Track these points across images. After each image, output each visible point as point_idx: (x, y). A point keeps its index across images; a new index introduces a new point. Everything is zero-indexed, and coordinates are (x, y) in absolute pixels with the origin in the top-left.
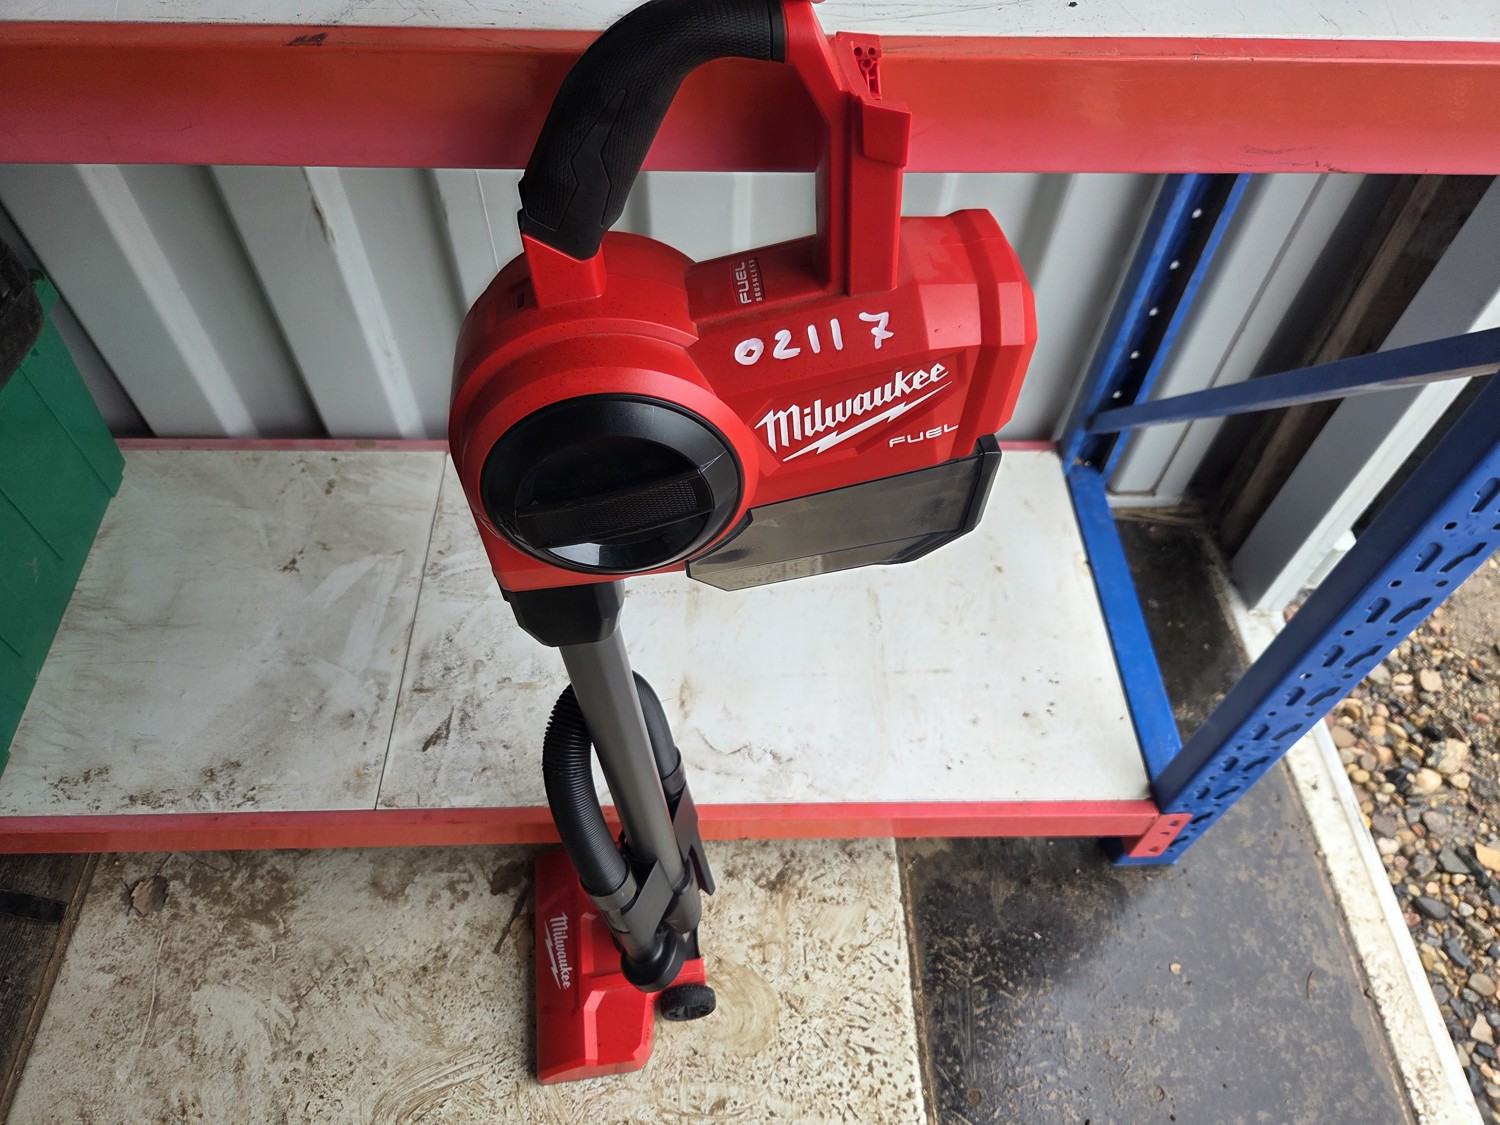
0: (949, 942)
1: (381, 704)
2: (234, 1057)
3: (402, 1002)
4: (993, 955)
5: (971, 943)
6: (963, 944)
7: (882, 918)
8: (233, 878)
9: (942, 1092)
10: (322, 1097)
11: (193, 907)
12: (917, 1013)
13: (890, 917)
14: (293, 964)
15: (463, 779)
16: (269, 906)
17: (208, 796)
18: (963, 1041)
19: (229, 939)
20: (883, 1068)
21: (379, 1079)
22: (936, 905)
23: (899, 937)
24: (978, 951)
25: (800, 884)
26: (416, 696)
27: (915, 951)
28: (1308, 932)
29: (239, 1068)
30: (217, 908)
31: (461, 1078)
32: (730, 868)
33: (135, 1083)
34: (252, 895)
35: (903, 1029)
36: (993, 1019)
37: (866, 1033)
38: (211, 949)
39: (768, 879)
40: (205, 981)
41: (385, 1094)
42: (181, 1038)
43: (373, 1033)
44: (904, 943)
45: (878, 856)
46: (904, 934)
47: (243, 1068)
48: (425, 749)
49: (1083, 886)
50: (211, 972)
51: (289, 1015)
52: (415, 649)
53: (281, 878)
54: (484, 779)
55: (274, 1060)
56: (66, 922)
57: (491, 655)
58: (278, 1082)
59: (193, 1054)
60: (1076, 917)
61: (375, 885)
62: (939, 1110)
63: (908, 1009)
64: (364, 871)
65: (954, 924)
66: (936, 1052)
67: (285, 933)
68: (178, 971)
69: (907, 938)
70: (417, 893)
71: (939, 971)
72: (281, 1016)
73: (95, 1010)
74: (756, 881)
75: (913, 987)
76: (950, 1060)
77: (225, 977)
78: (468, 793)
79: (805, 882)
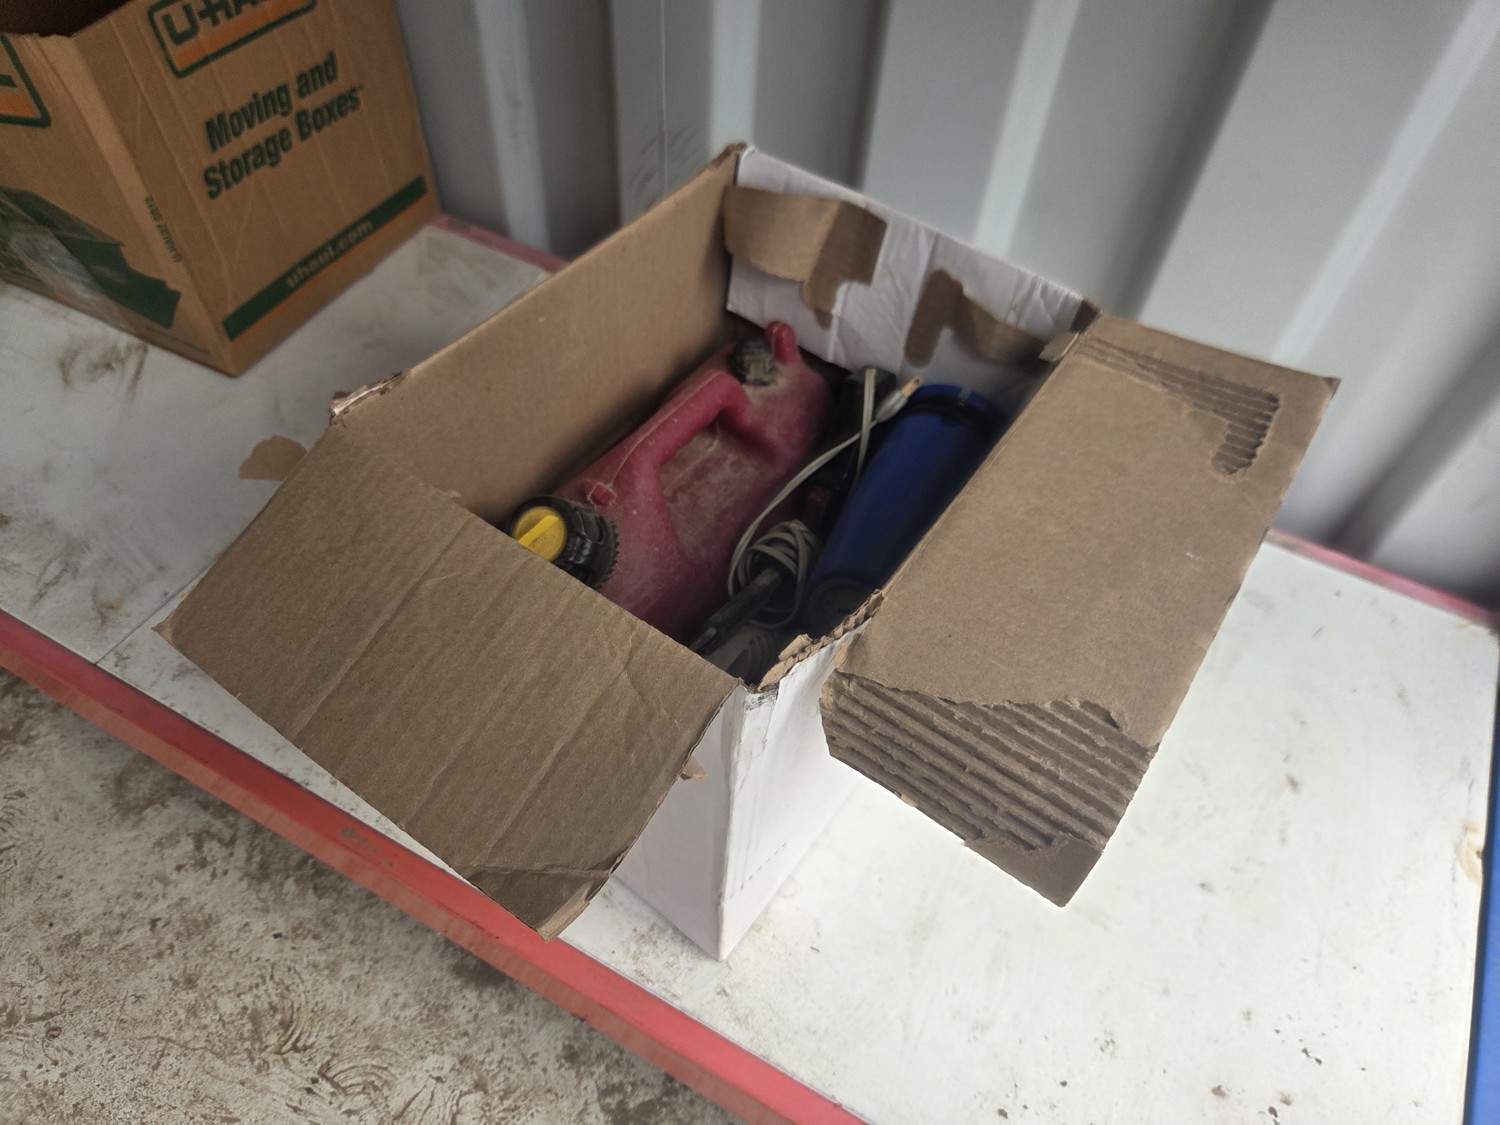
32: (577, 1045)
61: (119, 781)
70: (157, 822)
74: (605, 1092)
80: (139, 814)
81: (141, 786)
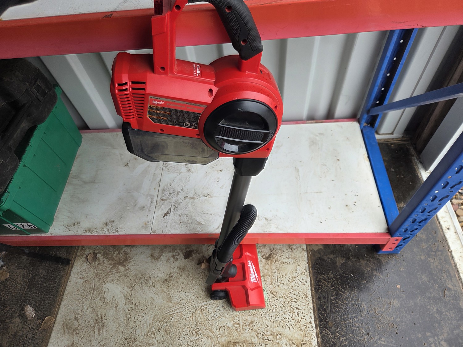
0: (323, 277)
1: (152, 204)
2: (115, 303)
3: (160, 289)
4: (337, 281)
5: (330, 277)
6: (327, 277)
7: (302, 269)
8: (114, 253)
9: (321, 322)
10: (139, 315)
11: (104, 261)
12: (313, 298)
13: (304, 268)
14: (131, 278)
15: (175, 225)
16: (124, 261)
17: (106, 230)
18: (328, 307)
19: (113, 270)
20: (302, 314)
21: (154, 311)
22: (319, 265)
23: (307, 274)
24: (333, 279)
26: (161, 201)
27: (312, 279)
28: (445, 276)
29: (116, 306)
30: (110, 262)
31: (177, 312)
33: (89, 309)
34: (119, 258)
35: (308, 302)
36: (337, 300)
37: (297, 303)
38: (109, 273)
40: (107, 282)
41: (156, 315)
42: (101, 298)
43: (152, 298)
44: (309, 276)
45: (300, 250)
46: (308, 274)
47: (117, 306)
48: (164, 217)
49: (367, 260)
50: (109, 279)
51: (129, 292)
52: (161, 188)
53: (127, 254)
54: (180, 225)
55: (126, 304)
56: (70, 265)
57: (182, 190)
58: (127, 311)
59: (104, 302)
60: (365, 270)
61: (152, 256)
62: (320, 328)
63: (310, 296)
64: (149, 251)
65: (325, 271)
66: (319, 310)
67: (128, 269)
68: (100, 279)
69: (310, 275)
70: (164, 258)
71: (320, 285)
72: (127, 292)
73: (78, 289)
74: (262, 257)
75: (311, 290)
76: (323, 312)
77: (112, 281)
78: (176, 230)
79: (277, 257)
80: (160, 259)
81: (156, 254)
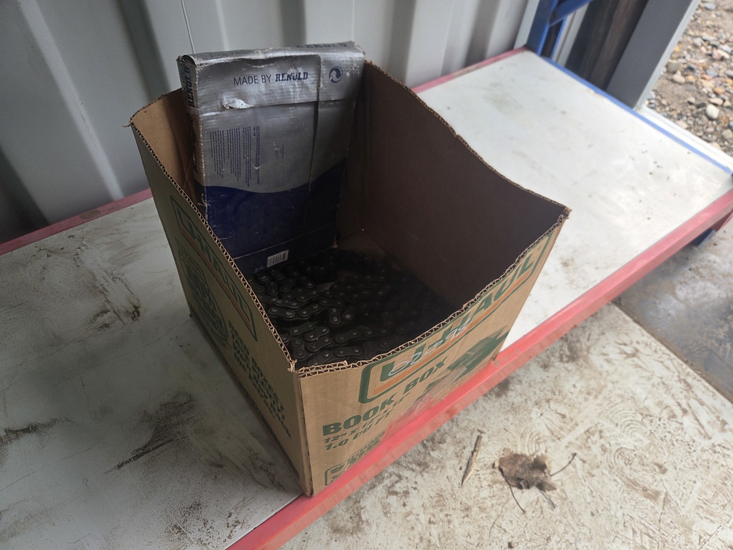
13: (640, 334)
25: (584, 347)
32: (541, 363)
39: (567, 356)
61: (337, 530)
74: (561, 360)
79: (585, 344)
80: (363, 522)
81: (344, 518)
